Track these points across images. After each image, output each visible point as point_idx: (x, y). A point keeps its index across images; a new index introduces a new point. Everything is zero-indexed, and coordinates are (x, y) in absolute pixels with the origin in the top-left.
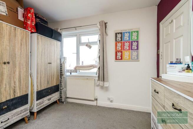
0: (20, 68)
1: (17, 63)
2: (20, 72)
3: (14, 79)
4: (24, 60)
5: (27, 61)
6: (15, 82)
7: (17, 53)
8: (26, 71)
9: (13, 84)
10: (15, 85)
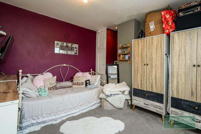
0: (156, 69)
1: (154, 65)
2: (156, 72)
3: (151, 77)
4: (159, 62)
5: (162, 63)
6: (152, 80)
7: (153, 57)
8: (161, 72)
9: (151, 81)
10: (152, 81)
